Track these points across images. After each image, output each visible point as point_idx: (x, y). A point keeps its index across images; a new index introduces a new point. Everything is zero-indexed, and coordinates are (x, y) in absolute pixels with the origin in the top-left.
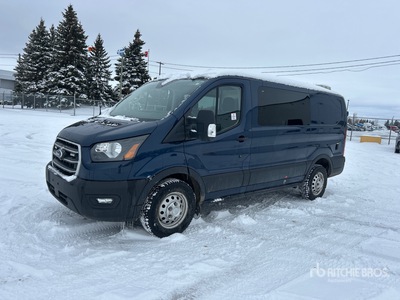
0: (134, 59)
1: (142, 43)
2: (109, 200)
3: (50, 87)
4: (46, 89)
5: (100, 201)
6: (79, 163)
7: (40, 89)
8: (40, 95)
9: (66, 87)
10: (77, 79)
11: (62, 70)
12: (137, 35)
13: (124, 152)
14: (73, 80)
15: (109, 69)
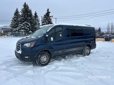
0: (47, 18)
1: (50, 13)
2: (28, 57)
3: (19, 29)
4: (19, 30)
5: (26, 57)
6: (20, 48)
7: (16, 30)
8: (17, 32)
9: (24, 29)
10: (28, 26)
11: (23, 23)
12: (48, 10)
13: (30, 45)
14: (26, 27)
15: (39, 22)
